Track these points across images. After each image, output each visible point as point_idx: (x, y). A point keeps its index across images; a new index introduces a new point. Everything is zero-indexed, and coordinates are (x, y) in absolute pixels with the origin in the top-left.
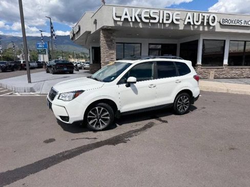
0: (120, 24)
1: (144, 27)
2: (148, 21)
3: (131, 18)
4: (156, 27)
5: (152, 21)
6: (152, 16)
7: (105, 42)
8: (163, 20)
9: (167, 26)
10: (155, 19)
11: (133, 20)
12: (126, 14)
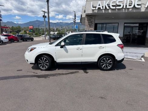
0: (96, 11)
1: (112, 12)
2: (114, 8)
3: (103, 7)
4: (121, 11)
5: (117, 8)
6: (118, 4)
7: (88, 23)
8: (126, 6)
9: (130, 10)
10: (120, 6)
11: (104, 8)
12: (99, 5)
